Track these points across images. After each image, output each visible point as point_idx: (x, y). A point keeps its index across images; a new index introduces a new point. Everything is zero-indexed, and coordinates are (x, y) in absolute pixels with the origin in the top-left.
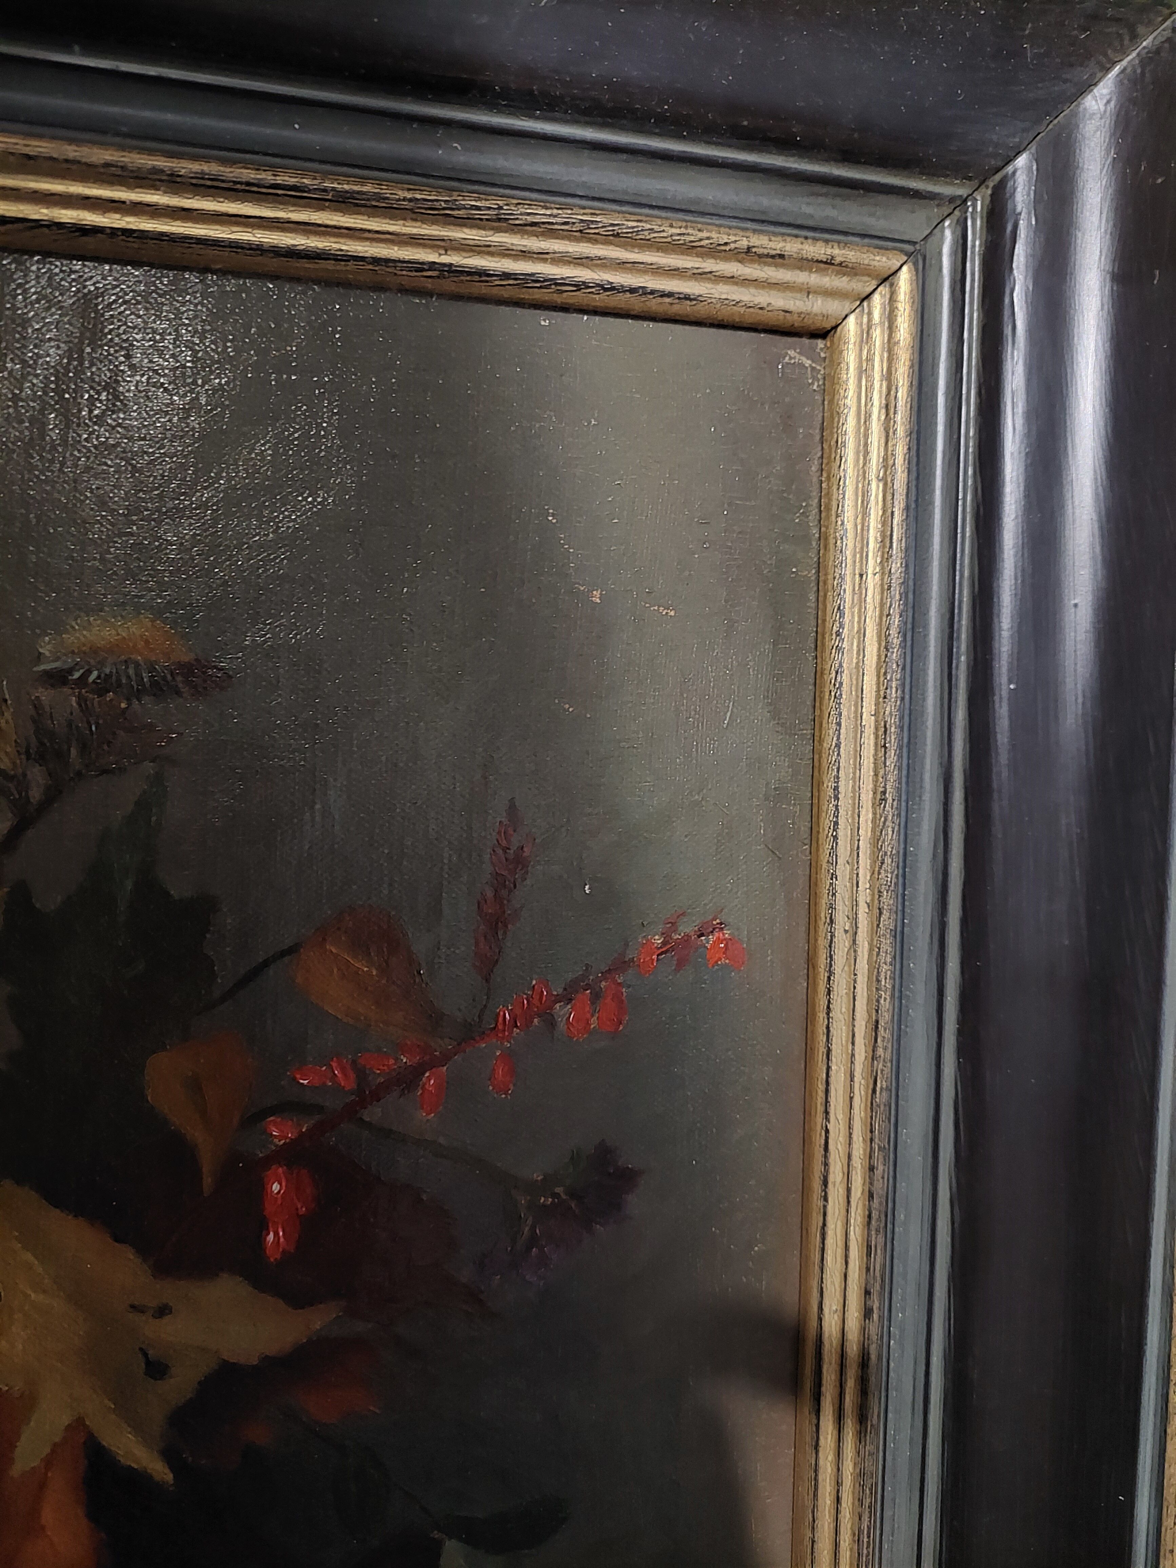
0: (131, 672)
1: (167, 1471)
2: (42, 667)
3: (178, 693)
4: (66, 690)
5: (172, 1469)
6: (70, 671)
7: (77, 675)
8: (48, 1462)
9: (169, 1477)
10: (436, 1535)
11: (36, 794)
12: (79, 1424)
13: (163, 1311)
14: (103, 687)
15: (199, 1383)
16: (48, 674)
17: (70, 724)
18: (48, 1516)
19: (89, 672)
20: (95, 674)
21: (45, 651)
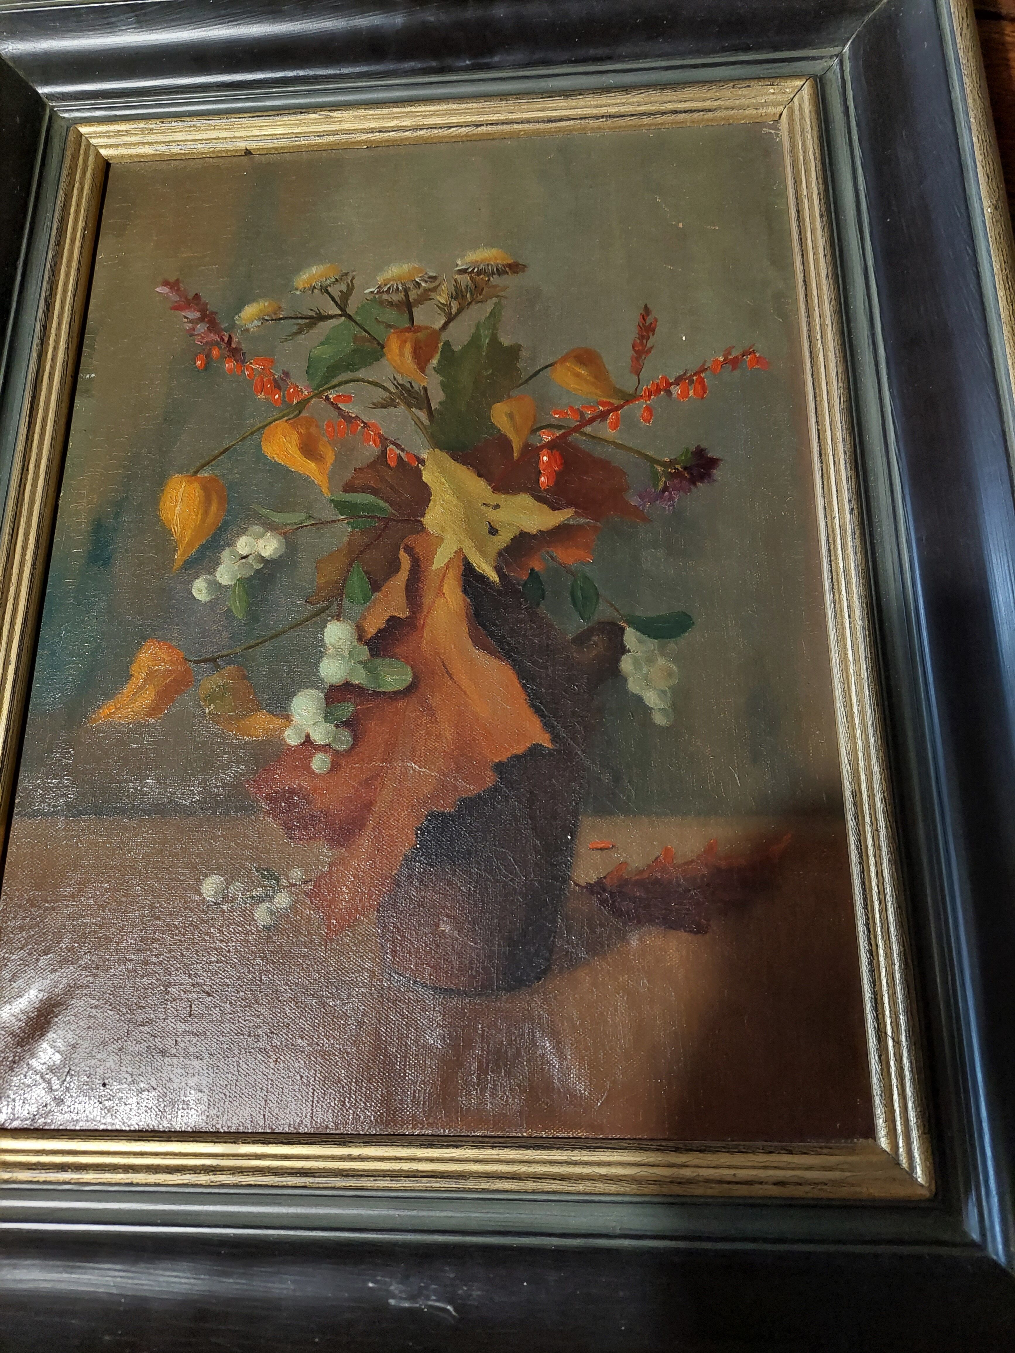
0: (490, 267)
1: (496, 576)
2: (458, 268)
3: (508, 273)
4: (466, 275)
5: (499, 576)
6: (468, 269)
7: (470, 270)
8: (447, 566)
9: (497, 579)
10: (622, 624)
11: (454, 311)
12: (461, 549)
13: (497, 506)
14: (479, 273)
15: (511, 539)
16: (460, 270)
17: (467, 286)
18: (445, 589)
19: (474, 269)
20: (476, 270)
21: (459, 263)
